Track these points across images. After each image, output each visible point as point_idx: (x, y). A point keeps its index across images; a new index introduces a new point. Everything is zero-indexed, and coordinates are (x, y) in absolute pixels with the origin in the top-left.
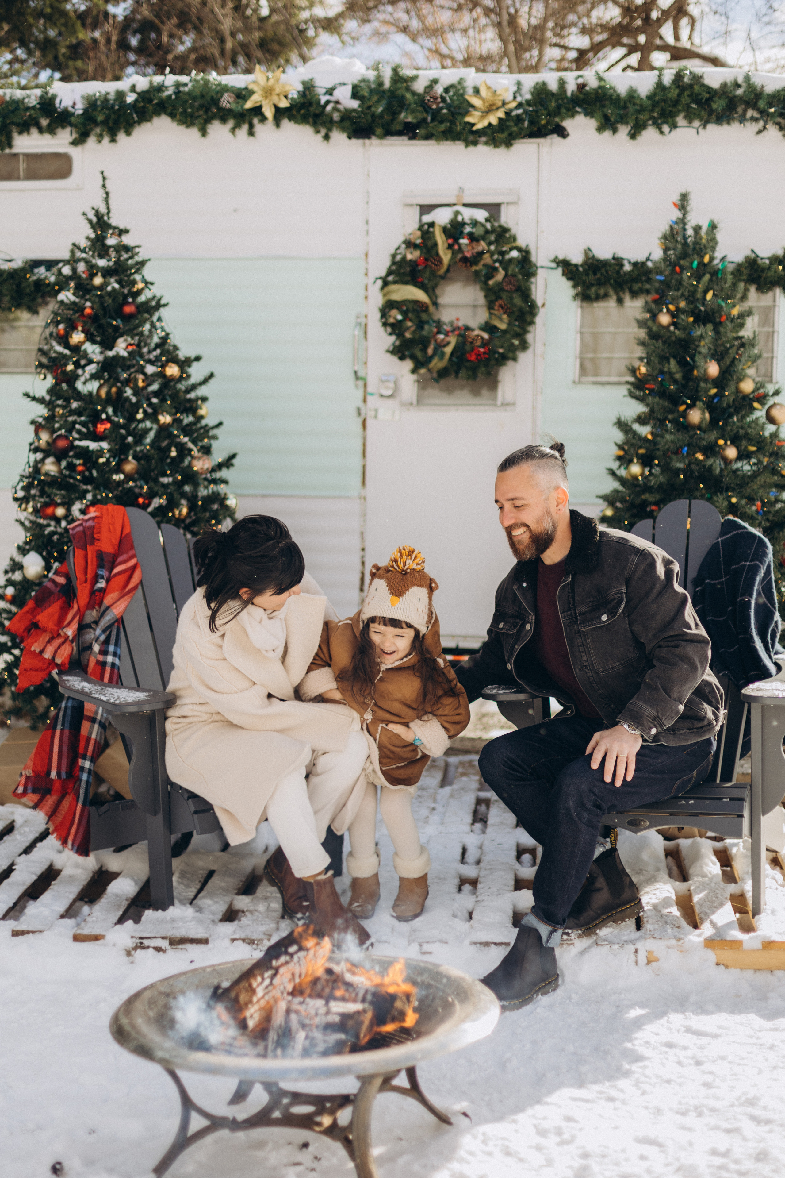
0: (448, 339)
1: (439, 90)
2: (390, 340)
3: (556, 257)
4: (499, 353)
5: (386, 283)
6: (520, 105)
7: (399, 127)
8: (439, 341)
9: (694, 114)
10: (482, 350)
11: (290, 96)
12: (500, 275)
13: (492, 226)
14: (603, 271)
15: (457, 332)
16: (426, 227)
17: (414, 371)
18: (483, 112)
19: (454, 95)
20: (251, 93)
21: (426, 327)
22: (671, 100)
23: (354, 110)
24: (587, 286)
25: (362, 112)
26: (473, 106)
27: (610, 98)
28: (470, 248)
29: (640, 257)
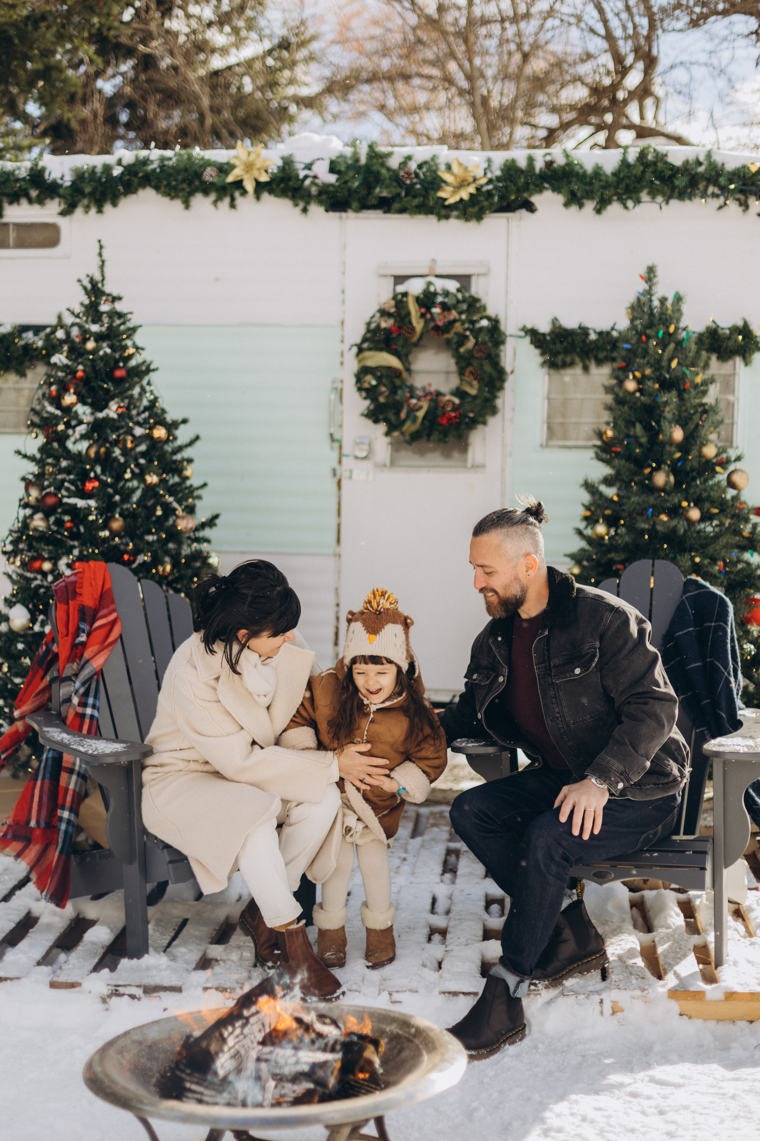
0: (420, 404)
1: (413, 166)
2: (365, 404)
3: (525, 327)
4: (469, 417)
5: (361, 350)
6: (490, 181)
7: (374, 202)
8: (411, 405)
9: (658, 190)
10: (453, 414)
11: (270, 171)
12: (471, 343)
13: (463, 297)
14: (570, 340)
15: (429, 398)
16: (400, 297)
17: (387, 434)
18: (454, 187)
19: (428, 171)
20: (233, 167)
21: (400, 392)
22: (635, 176)
23: (331, 185)
24: (554, 354)
25: (339, 186)
26: (445, 182)
27: (577, 174)
28: (441, 317)
29: (605, 327)
